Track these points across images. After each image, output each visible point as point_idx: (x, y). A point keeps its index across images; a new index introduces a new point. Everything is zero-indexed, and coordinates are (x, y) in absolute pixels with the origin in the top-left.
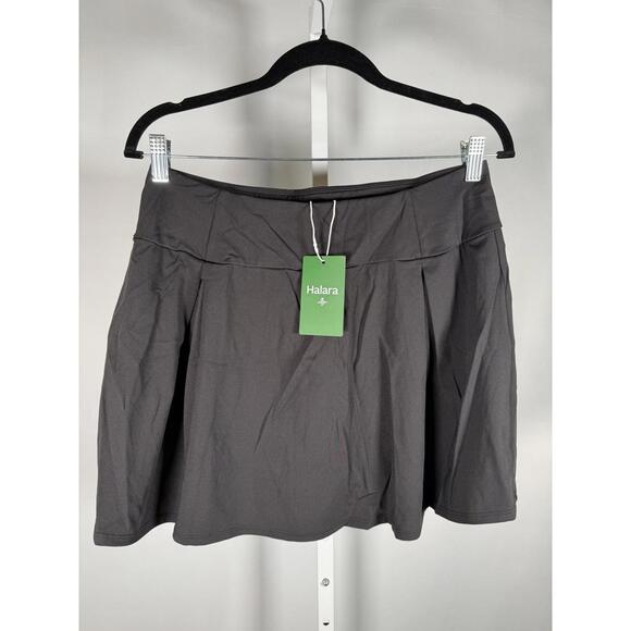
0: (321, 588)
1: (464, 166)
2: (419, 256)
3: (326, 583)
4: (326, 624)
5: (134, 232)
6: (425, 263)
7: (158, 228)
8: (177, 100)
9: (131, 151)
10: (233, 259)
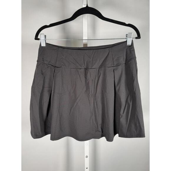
0: (85, 158)
1: (126, 41)
2: (113, 66)
3: (87, 157)
4: (87, 168)
5: (37, 60)
6: (115, 68)
7: (43, 59)
8: (48, 25)
9: (37, 38)
10: (63, 66)
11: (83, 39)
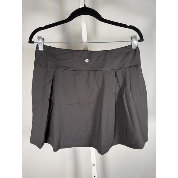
0: (93, 166)
3: (94, 165)
11: (83, 42)
